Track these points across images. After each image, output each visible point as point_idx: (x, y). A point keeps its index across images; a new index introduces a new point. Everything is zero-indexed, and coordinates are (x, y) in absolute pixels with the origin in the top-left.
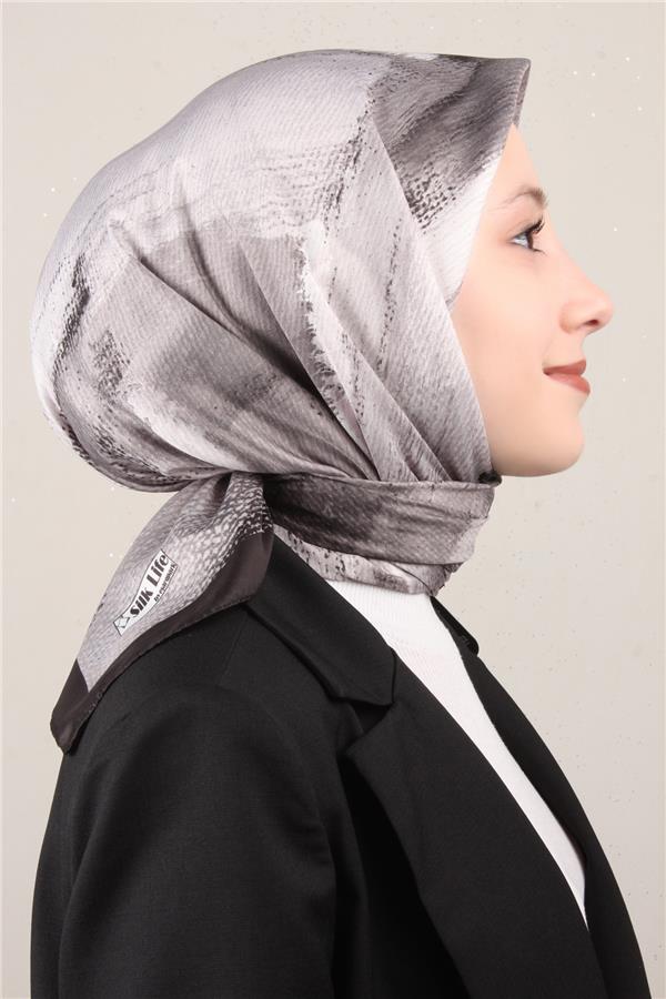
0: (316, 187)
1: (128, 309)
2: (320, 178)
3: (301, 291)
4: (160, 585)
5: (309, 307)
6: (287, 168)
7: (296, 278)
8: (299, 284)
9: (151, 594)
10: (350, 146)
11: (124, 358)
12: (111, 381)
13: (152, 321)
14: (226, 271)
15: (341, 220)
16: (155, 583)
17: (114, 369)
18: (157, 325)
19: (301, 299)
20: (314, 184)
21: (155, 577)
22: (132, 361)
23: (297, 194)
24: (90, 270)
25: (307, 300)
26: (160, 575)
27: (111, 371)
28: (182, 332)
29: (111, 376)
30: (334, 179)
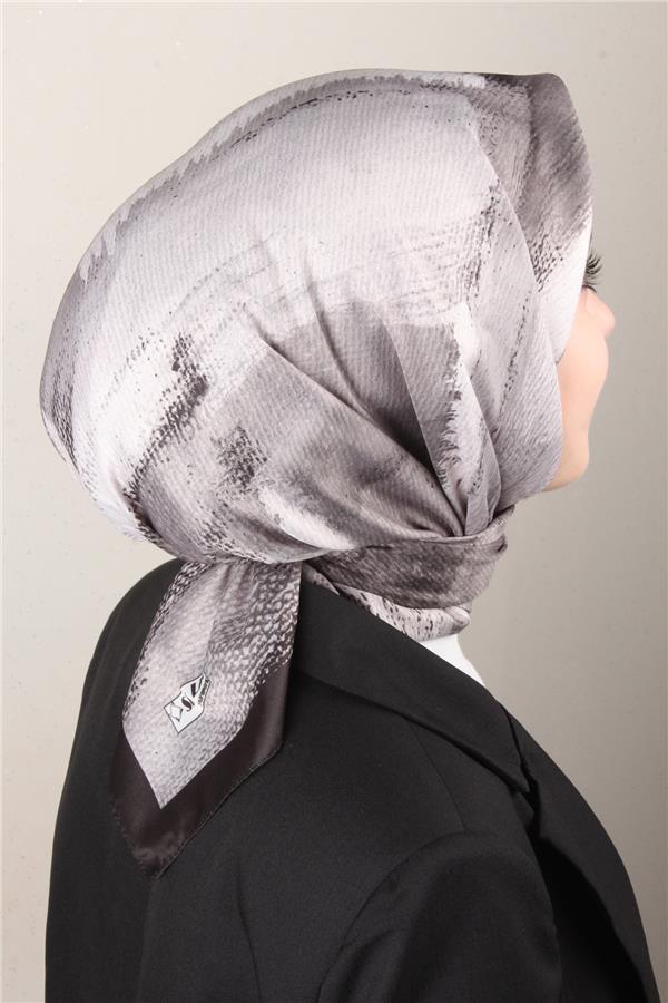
0: (458, 265)
1: (264, 404)
2: (461, 256)
3: (452, 381)
5: (458, 396)
6: (431, 247)
7: (448, 368)
8: (452, 374)
10: (483, 217)
11: (260, 456)
12: (241, 479)
13: (290, 415)
14: (363, 355)
15: (480, 297)
17: (245, 467)
18: (296, 419)
19: (451, 389)
20: (457, 263)
22: (269, 459)
23: (443, 276)
24: (204, 356)
25: (456, 389)
27: (242, 469)
28: (322, 425)
29: (240, 474)
30: (473, 254)
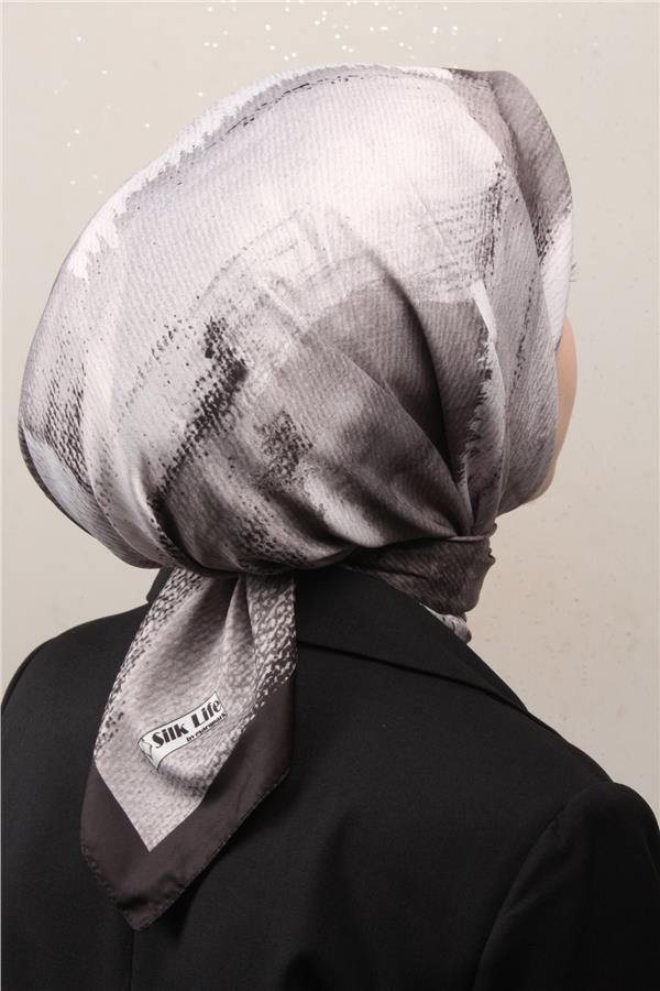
0: (476, 241)
1: (307, 385)
2: (478, 231)
3: (483, 359)
4: (200, 728)
5: (488, 374)
6: (452, 221)
7: (480, 345)
8: (482, 350)
9: (186, 732)
10: (491, 193)
11: (305, 442)
12: (286, 467)
13: (332, 397)
15: (495, 275)
16: (197, 724)
17: (290, 454)
18: (337, 401)
19: (482, 367)
20: (475, 238)
21: (201, 718)
22: (315, 445)
23: (464, 251)
25: (487, 367)
26: (207, 718)
27: (287, 457)
28: (362, 406)
29: (285, 462)
30: (488, 230)
